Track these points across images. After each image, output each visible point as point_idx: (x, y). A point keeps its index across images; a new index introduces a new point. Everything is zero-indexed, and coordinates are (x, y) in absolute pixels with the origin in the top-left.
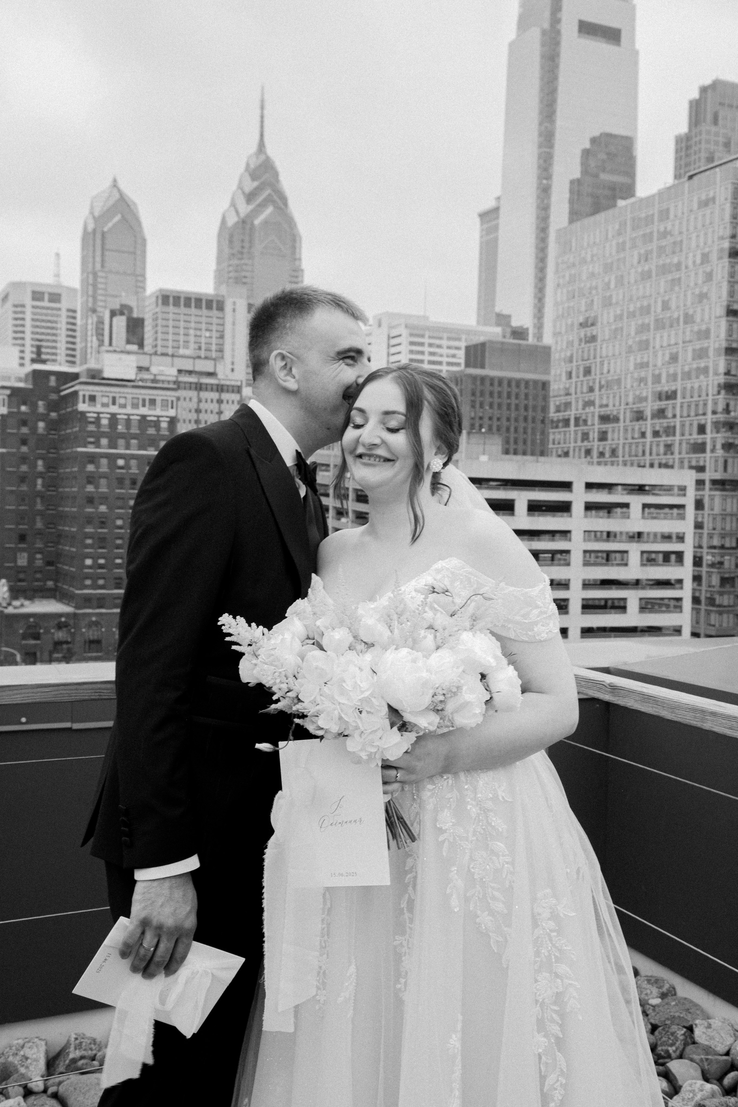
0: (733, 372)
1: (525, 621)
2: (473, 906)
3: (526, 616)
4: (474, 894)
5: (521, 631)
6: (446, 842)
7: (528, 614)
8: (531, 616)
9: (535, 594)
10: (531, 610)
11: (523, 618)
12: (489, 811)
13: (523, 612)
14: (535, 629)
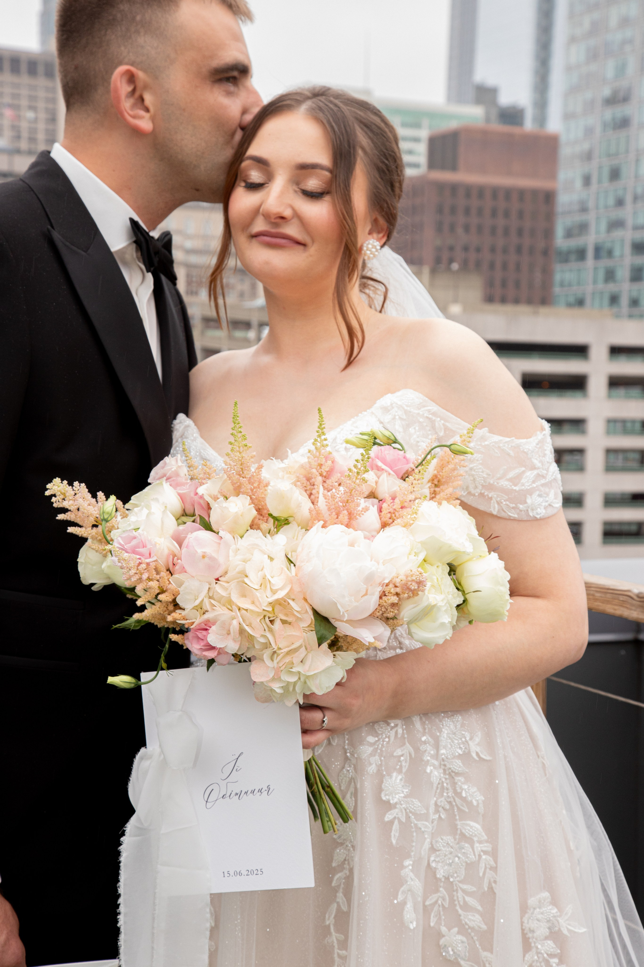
1: (515, 488)
2: (435, 920)
3: (516, 480)
4: (436, 902)
5: (508, 503)
6: (396, 822)
7: (519, 477)
8: (523, 481)
9: (530, 448)
10: (524, 472)
11: (511, 484)
12: (458, 774)
13: (511, 475)
14: (529, 501)
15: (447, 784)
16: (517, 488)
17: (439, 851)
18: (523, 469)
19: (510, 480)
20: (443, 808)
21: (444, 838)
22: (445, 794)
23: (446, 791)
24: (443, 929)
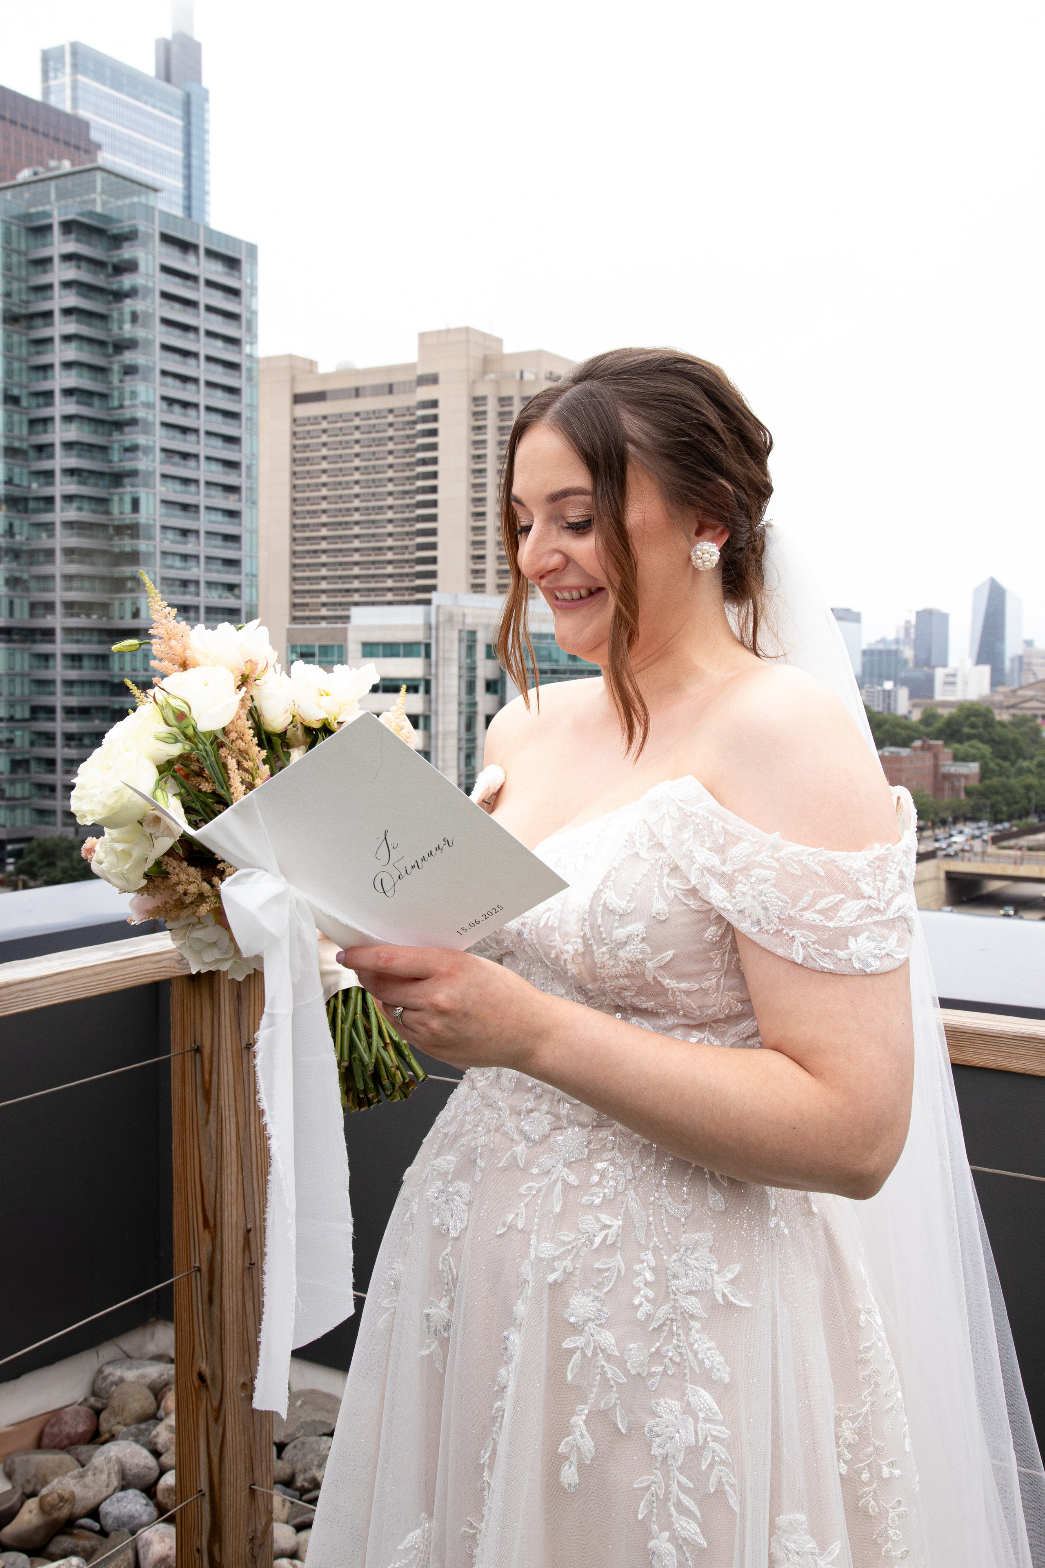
0: (16, 481)
1: (827, 924)
2: (646, 1512)
3: (829, 912)
4: (649, 1486)
5: (817, 946)
7: (835, 908)
8: (842, 913)
9: (854, 865)
10: (842, 901)
11: (822, 918)
12: (692, 1317)
13: (822, 904)
14: (852, 943)
15: (678, 1328)
16: (831, 925)
17: (660, 1417)
18: (842, 896)
19: (821, 912)
20: (671, 1359)
21: (669, 1401)
22: (674, 1341)
23: (676, 1337)
24: (655, 1527)
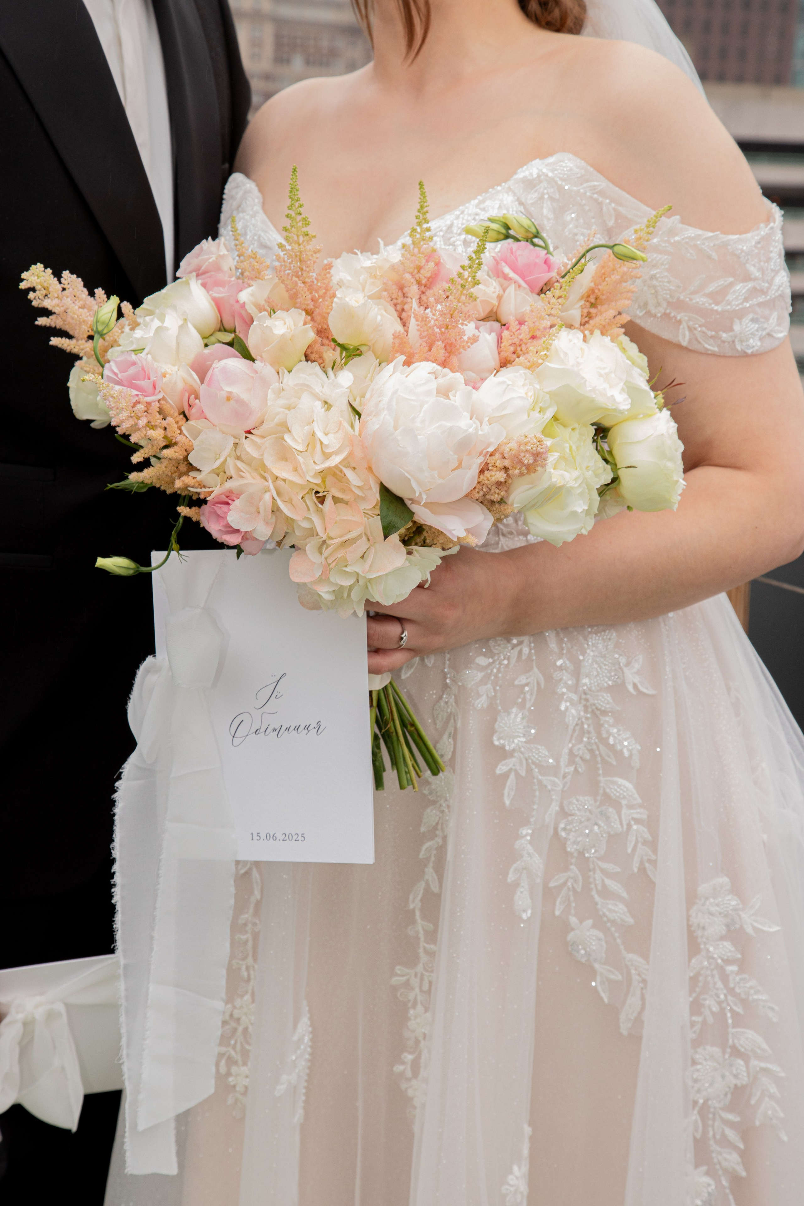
1: (716, 308)
2: (562, 907)
3: (718, 296)
4: (564, 884)
5: (704, 329)
6: (512, 776)
7: (723, 292)
8: (730, 297)
9: (745, 248)
10: (731, 285)
11: (711, 301)
12: (605, 713)
13: (712, 288)
14: (737, 327)
15: (589, 726)
16: (719, 308)
17: (571, 815)
18: (731, 279)
19: (710, 295)
20: (581, 758)
21: (581, 798)
22: (585, 739)
23: (586, 735)
24: (573, 920)
